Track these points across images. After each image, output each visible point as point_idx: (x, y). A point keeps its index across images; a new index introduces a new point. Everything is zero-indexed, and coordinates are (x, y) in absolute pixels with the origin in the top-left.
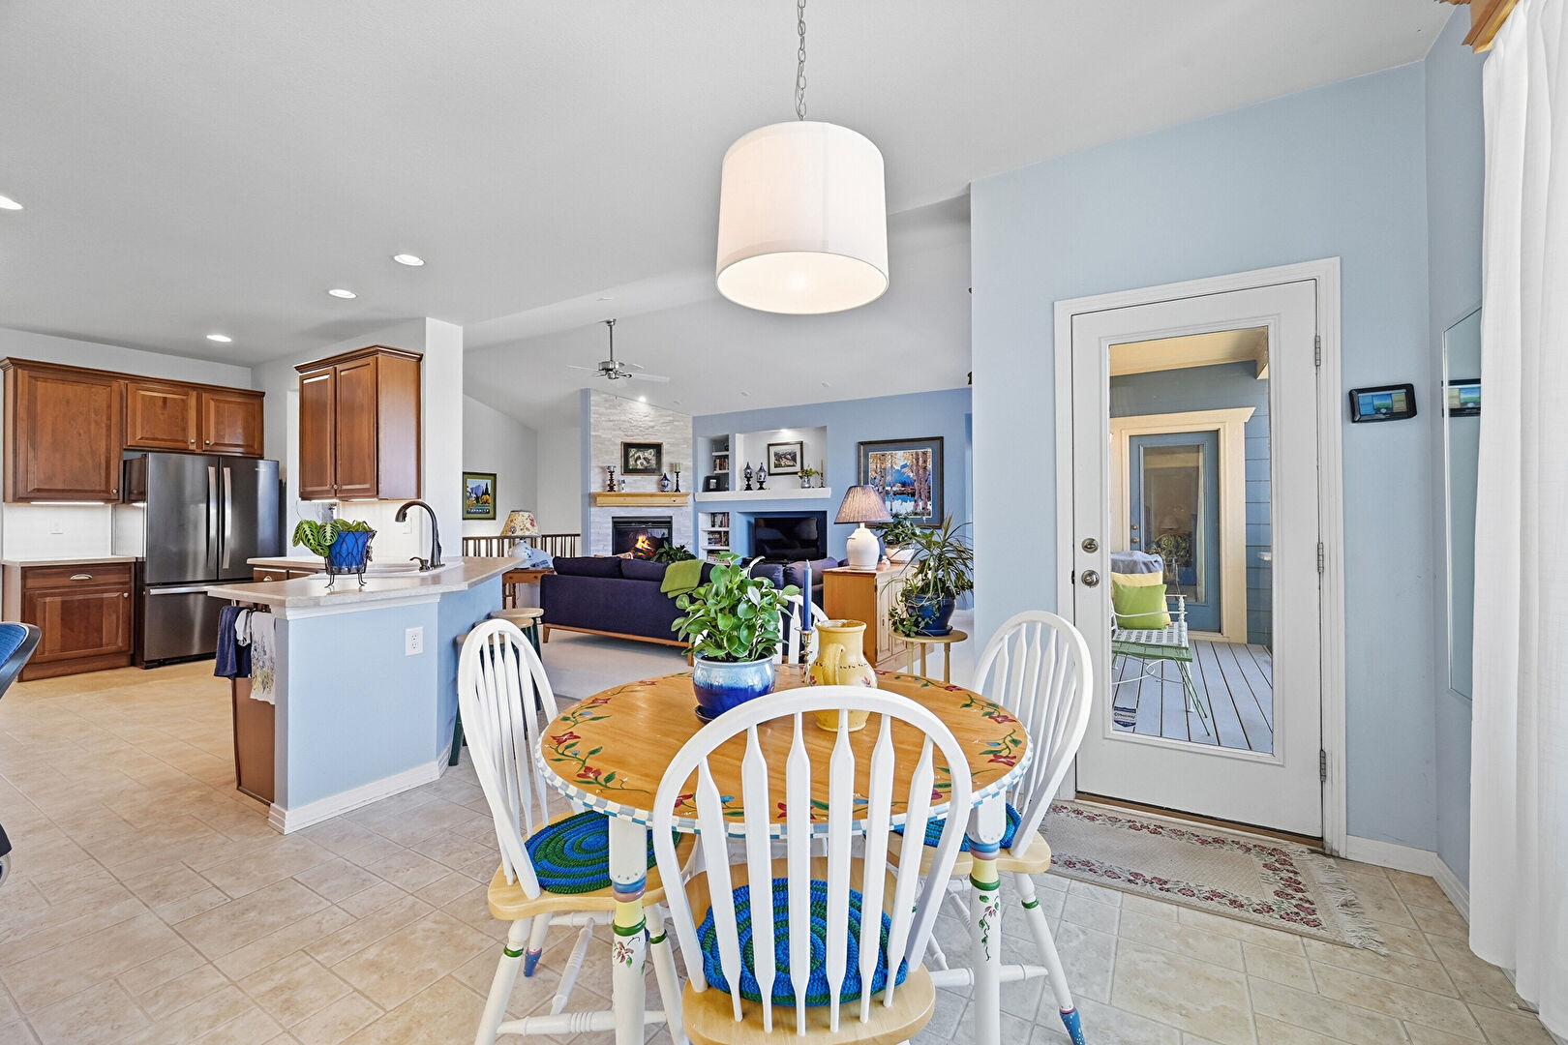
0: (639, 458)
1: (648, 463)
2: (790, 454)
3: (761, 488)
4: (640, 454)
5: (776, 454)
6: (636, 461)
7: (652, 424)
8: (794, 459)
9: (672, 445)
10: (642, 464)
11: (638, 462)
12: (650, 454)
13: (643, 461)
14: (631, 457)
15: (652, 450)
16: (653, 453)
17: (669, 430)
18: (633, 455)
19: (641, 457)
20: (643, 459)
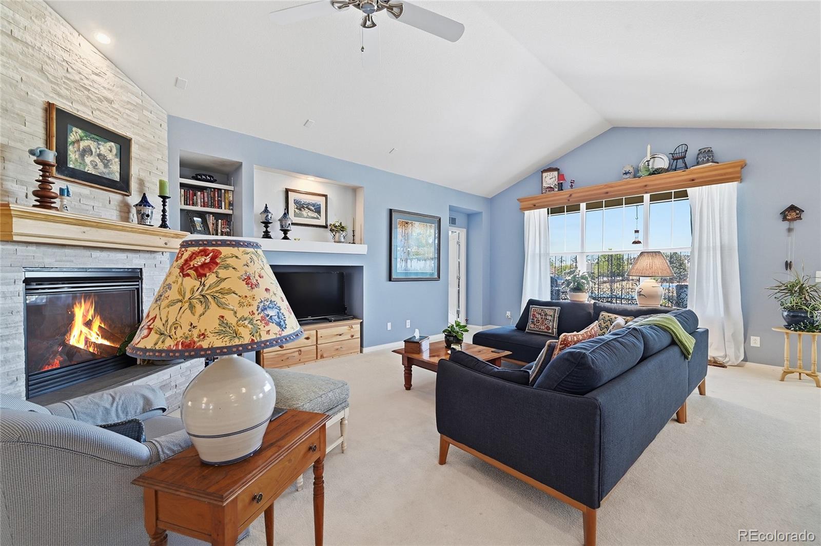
0: (89, 151)
1: (106, 166)
2: (314, 205)
3: (286, 238)
4: (93, 145)
5: (296, 202)
6: (81, 156)
8: (318, 211)
9: (144, 147)
10: (95, 166)
11: (88, 159)
12: (109, 149)
13: (97, 160)
14: (73, 143)
15: (113, 144)
16: (114, 151)
17: (139, 120)
18: (78, 141)
19: (94, 150)
20: (99, 155)
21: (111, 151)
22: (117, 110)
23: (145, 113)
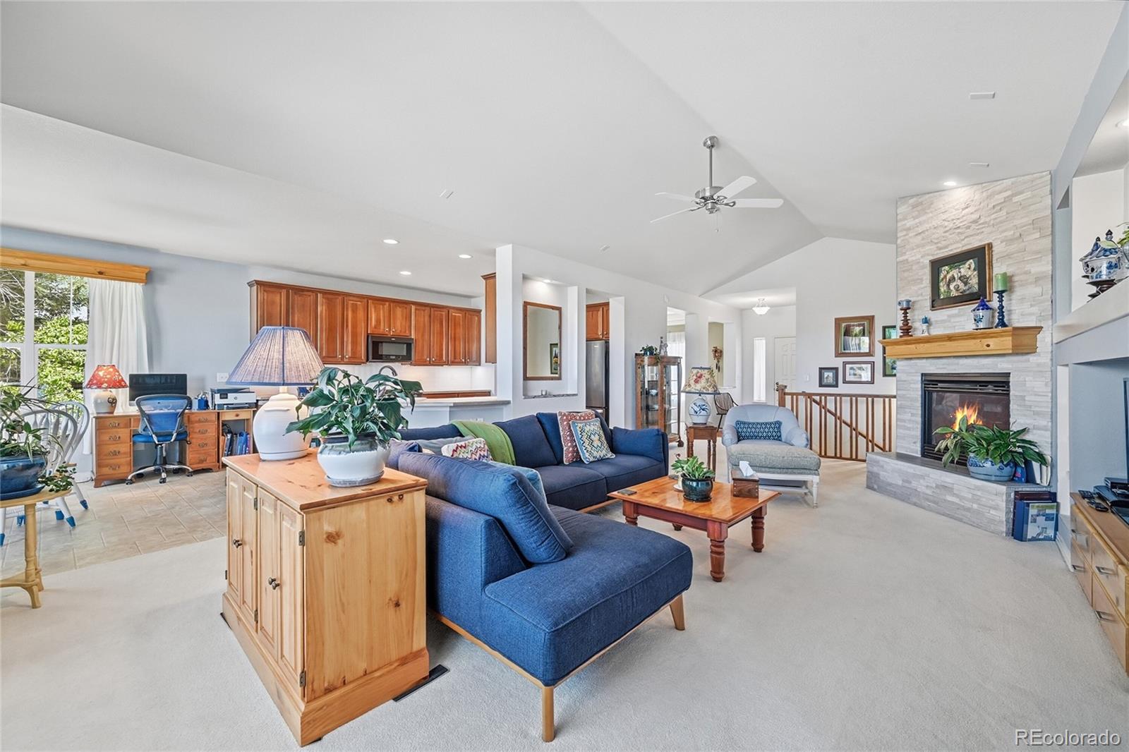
0: (953, 279)
1: (966, 284)
4: (955, 273)
6: (948, 286)
7: (975, 216)
9: (1009, 241)
10: (957, 289)
11: (952, 287)
12: (968, 269)
13: (959, 282)
14: (942, 280)
15: (971, 261)
16: (973, 266)
17: (1007, 213)
18: (945, 277)
19: (956, 276)
20: (960, 278)
21: (969, 268)
22: (982, 224)
23: (1016, 199)
